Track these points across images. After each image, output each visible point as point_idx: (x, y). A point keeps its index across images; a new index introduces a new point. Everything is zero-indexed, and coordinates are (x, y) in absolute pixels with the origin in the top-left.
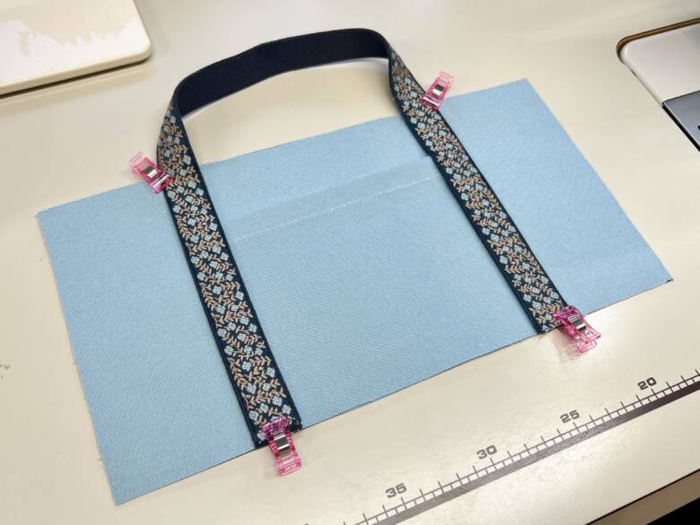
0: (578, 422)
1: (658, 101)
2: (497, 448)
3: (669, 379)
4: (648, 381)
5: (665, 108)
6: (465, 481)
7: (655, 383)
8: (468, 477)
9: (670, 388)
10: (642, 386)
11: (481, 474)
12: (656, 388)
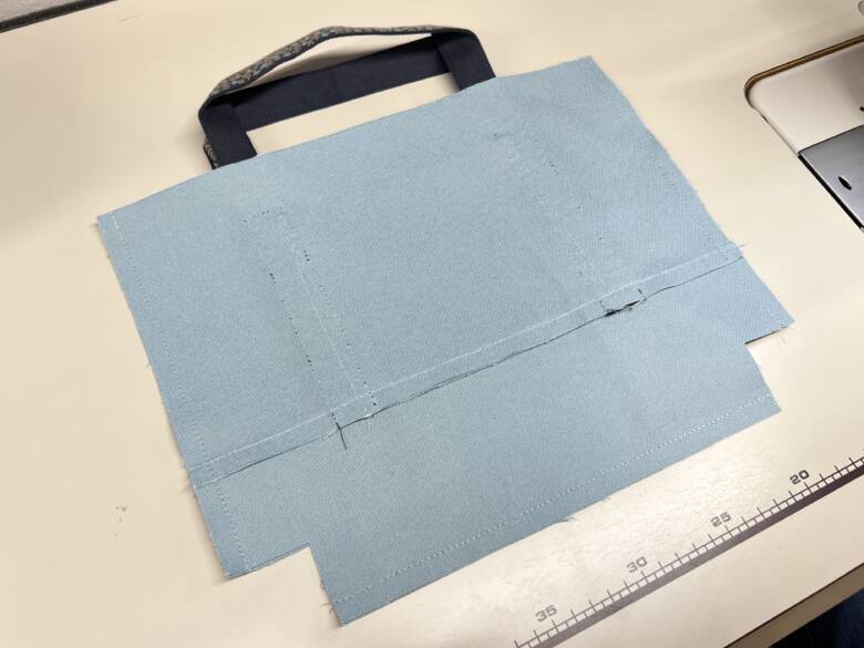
0: (730, 525)
1: (793, 151)
2: (647, 559)
3: (822, 471)
4: (800, 474)
5: (801, 158)
6: (617, 598)
7: (808, 476)
8: (619, 593)
9: (824, 480)
10: (795, 480)
11: (633, 589)
12: (810, 482)
